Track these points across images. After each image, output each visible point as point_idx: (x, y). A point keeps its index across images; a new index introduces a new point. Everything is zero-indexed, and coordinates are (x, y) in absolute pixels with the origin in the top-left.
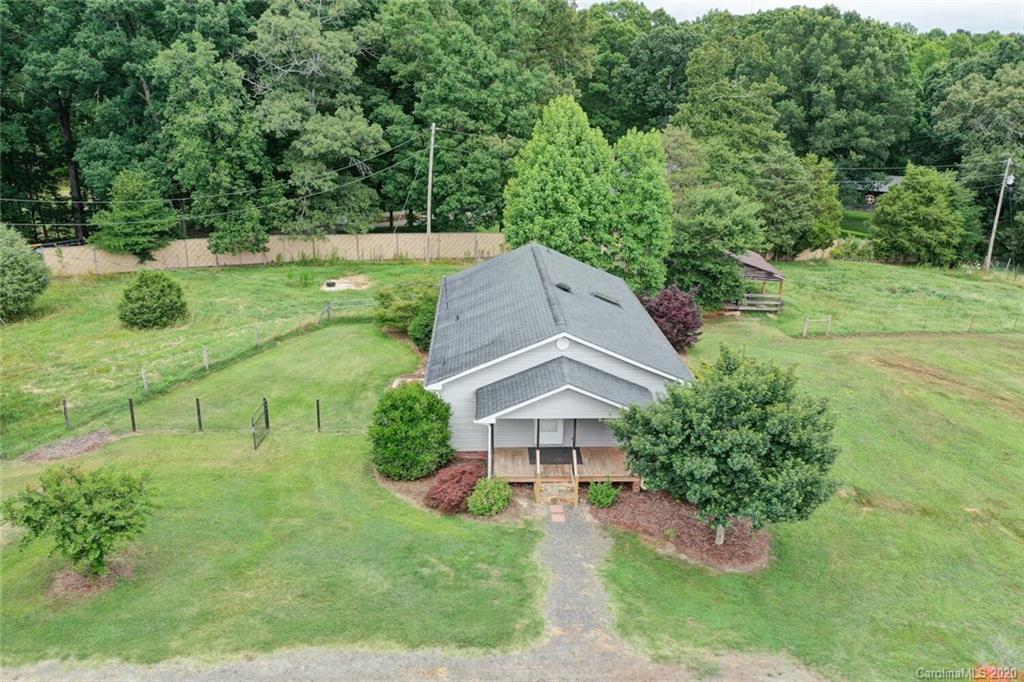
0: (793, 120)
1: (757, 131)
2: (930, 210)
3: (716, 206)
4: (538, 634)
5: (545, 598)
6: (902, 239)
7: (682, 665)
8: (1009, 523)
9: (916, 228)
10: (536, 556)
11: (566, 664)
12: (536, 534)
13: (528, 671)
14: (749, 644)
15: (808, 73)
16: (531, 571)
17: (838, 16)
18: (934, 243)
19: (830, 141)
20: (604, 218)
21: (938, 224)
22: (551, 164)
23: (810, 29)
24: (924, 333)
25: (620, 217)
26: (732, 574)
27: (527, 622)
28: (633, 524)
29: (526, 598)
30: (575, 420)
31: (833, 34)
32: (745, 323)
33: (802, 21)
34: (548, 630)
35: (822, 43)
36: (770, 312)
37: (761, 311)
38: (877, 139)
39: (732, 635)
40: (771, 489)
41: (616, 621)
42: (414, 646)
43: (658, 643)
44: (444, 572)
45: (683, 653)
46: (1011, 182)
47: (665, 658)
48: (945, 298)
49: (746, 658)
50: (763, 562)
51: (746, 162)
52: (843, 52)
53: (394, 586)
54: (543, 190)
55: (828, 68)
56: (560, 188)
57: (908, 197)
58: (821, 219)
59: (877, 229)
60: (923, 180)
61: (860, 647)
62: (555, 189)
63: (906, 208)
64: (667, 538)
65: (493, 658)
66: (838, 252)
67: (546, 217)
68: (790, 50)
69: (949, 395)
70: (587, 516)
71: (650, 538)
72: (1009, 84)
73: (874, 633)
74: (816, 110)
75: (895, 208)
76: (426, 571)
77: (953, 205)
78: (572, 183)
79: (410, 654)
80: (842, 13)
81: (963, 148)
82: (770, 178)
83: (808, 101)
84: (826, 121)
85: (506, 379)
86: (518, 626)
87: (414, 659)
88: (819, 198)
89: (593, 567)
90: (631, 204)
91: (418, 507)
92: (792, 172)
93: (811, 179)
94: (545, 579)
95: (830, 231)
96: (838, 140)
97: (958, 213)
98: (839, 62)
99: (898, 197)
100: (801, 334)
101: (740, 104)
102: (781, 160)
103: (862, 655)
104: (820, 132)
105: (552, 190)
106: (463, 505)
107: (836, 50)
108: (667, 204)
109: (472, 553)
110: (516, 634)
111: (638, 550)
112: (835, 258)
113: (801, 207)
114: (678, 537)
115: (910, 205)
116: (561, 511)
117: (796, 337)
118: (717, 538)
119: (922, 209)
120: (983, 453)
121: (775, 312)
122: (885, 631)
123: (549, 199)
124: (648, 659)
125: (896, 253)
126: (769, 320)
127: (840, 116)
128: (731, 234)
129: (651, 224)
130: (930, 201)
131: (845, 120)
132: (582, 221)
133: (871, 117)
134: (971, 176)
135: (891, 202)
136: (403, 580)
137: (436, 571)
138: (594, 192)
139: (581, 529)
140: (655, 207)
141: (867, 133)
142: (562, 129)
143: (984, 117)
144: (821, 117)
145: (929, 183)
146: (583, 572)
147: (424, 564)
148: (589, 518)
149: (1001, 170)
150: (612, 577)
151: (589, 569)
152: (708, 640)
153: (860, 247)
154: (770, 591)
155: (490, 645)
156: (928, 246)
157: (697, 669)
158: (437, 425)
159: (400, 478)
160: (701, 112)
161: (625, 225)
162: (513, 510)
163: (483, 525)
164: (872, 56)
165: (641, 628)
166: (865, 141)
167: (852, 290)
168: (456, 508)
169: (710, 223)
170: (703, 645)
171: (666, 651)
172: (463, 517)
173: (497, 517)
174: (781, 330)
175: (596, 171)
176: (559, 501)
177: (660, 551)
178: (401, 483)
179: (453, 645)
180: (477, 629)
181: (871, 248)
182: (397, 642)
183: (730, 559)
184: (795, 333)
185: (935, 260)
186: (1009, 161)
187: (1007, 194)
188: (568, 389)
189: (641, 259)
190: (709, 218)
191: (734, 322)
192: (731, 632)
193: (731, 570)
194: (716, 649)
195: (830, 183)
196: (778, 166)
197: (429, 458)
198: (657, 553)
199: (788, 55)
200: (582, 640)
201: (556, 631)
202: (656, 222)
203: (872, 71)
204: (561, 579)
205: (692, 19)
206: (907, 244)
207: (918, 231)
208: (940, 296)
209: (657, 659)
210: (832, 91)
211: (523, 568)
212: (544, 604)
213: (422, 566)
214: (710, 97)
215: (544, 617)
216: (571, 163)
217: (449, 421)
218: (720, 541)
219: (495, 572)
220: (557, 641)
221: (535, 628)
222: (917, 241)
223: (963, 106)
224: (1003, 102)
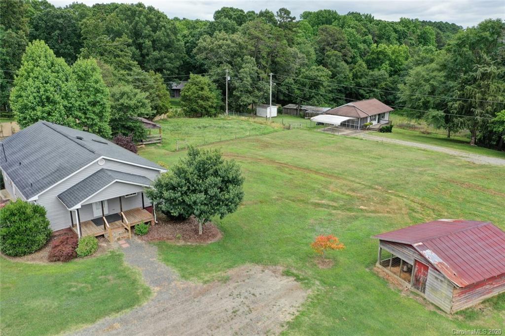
0: (136, 56)
1: (124, 61)
2: (203, 93)
3: (127, 95)
4: (150, 293)
5: (143, 279)
6: (195, 106)
7: (216, 281)
8: (287, 198)
9: (199, 101)
10: (126, 264)
11: (170, 299)
12: (119, 255)
13: (156, 308)
14: (235, 265)
15: (136, 34)
16: (128, 270)
17: (145, 8)
18: (207, 107)
19: (154, 66)
20: (77, 104)
21: (206, 99)
22: (40, 77)
23: (134, 13)
24: (221, 141)
25: (84, 103)
26: (211, 243)
27: (141, 290)
28: (160, 238)
29: (134, 282)
30: (120, 197)
31: (145, 16)
32: (148, 150)
33: (129, 9)
34: (154, 290)
35: (141, 20)
36: (158, 143)
37: (154, 143)
38: (172, 64)
39: (226, 264)
40: (227, 200)
41: (180, 275)
42: (93, 322)
43: (202, 277)
44: (84, 286)
45: (213, 276)
46: (229, 79)
47: (208, 281)
48: (220, 128)
49: (236, 270)
50: (220, 236)
51: (124, 76)
52: (151, 24)
53: (61, 302)
54: (39, 92)
55: (147, 32)
56: (49, 90)
57: (194, 88)
58: (162, 100)
59: (184, 103)
60: (198, 80)
61: (270, 252)
62: (46, 91)
63: (194, 93)
64: (179, 238)
65: (136, 310)
66: (170, 115)
67: (43, 106)
68: (127, 22)
69: (243, 161)
70: (138, 240)
71: (171, 241)
72: (220, 39)
73: (271, 245)
74: (145, 51)
75: (190, 93)
76: (74, 290)
77: (211, 90)
78: (55, 87)
79: (93, 326)
80: (146, 6)
81: (206, 67)
82: (136, 83)
83: (140, 47)
84: (150, 56)
85: (74, 186)
86: (139, 294)
87: (97, 326)
88: (159, 91)
89: (155, 259)
90: (88, 96)
91: (45, 264)
92: (145, 79)
93: (155, 82)
94: (137, 271)
95: (167, 106)
96: (157, 65)
97: (213, 93)
98: (151, 29)
99: (189, 88)
100: (176, 150)
101: (112, 48)
102: (139, 74)
103: (272, 253)
104: (148, 61)
105: (44, 91)
106: (74, 254)
107: (147, 23)
108: (108, 95)
109: (92, 274)
110: (140, 297)
111: (170, 247)
112: (170, 118)
113: (153, 95)
114: (183, 237)
115: (195, 91)
116: (125, 242)
117: (174, 151)
118: (200, 231)
119: (200, 92)
120: (266, 178)
121: (160, 143)
122: (274, 244)
123: (43, 97)
124: (202, 284)
125: (194, 113)
126: (159, 146)
127: (156, 54)
128: (137, 108)
129: (101, 105)
130: (202, 89)
131: (158, 55)
132: (65, 107)
133: (168, 54)
134: (214, 78)
135: (187, 91)
136: (64, 297)
137: (78, 287)
138: (68, 91)
139: (139, 247)
140: (102, 96)
141: (168, 62)
142: (42, 58)
143: (214, 53)
144: (148, 55)
145: (200, 81)
146: (152, 262)
147: (70, 287)
148: (140, 241)
149: (225, 75)
150: (167, 260)
151: (154, 260)
152: (219, 268)
153: (178, 112)
154: (229, 244)
155: (131, 306)
156: (205, 108)
157: (222, 280)
158: (41, 219)
159: (25, 254)
160: (95, 52)
161: (88, 107)
162: (101, 249)
163: (89, 260)
164: (164, 26)
165: (191, 274)
166: (168, 65)
167: (185, 129)
168: (71, 256)
169: (127, 103)
170: (219, 271)
171: (206, 279)
172: (76, 260)
173: (94, 255)
174: (166, 149)
175: (67, 80)
176: (121, 239)
177: (179, 244)
178: (26, 256)
179: (113, 313)
180: (120, 302)
181: (183, 112)
182: (83, 323)
183: (208, 238)
184: (173, 150)
185: (209, 114)
186: (227, 71)
187: (229, 84)
188: (117, 182)
189: (99, 123)
190: (125, 101)
191: (143, 150)
192: (225, 263)
193: (210, 242)
194: (224, 270)
195: (162, 84)
196: (139, 77)
197: (41, 237)
198: (178, 246)
199: (126, 25)
200: (170, 288)
201: (157, 289)
202: (104, 104)
203: (165, 33)
204: (145, 269)
205: (63, 6)
206: (197, 108)
207: (201, 102)
208: (218, 127)
209: (205, 282)
210: (150, 42)
211: (124, 271)
212: (143, 281)
213: (70, 288)
214: (97, 44)
215: (148, 286)
216: (52, 77)
217: (46, 216)
218: (200, 233)
219: (110, 277)
220: (160, 292)
221: (147, 292)
222: (201, 106)
223: (205, 49)
224: (220, 47)
